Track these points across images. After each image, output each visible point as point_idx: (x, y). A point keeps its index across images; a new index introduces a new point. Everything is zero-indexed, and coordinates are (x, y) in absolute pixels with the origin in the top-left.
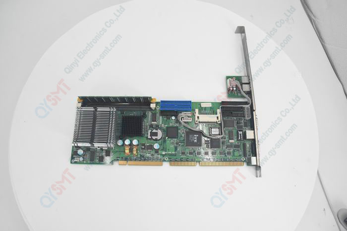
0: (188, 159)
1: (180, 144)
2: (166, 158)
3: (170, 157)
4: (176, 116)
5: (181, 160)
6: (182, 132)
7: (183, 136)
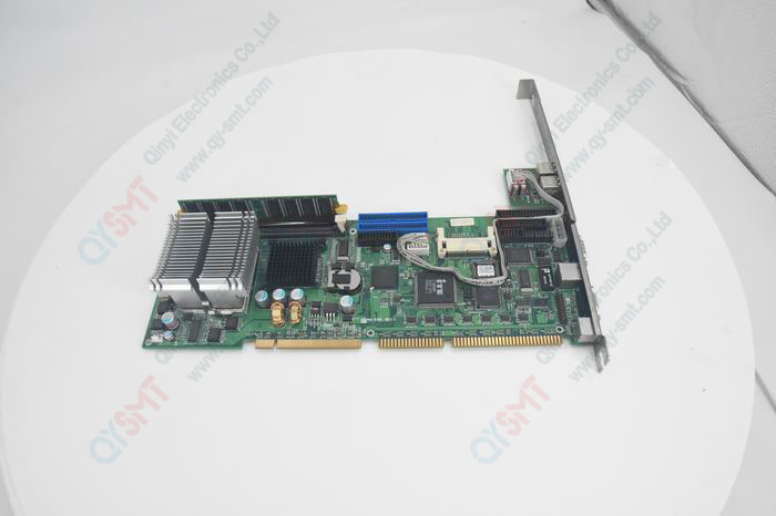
0: (423, 332)
1: (403, 300)
3: (380, 329)
5: (407, 336)
6: (408, 276)
7: (410, 283)
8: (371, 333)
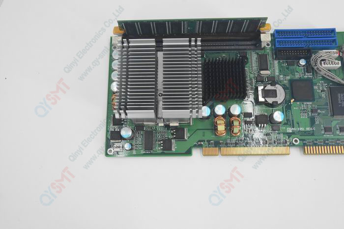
0: (338, 140)
1: (319, 111)
2: (296, 140)
3: (303, 137)
4: (308, 59)
5: (326, 143)
6: (321, 88)
7: (323, 95)
8: (296, 141)
